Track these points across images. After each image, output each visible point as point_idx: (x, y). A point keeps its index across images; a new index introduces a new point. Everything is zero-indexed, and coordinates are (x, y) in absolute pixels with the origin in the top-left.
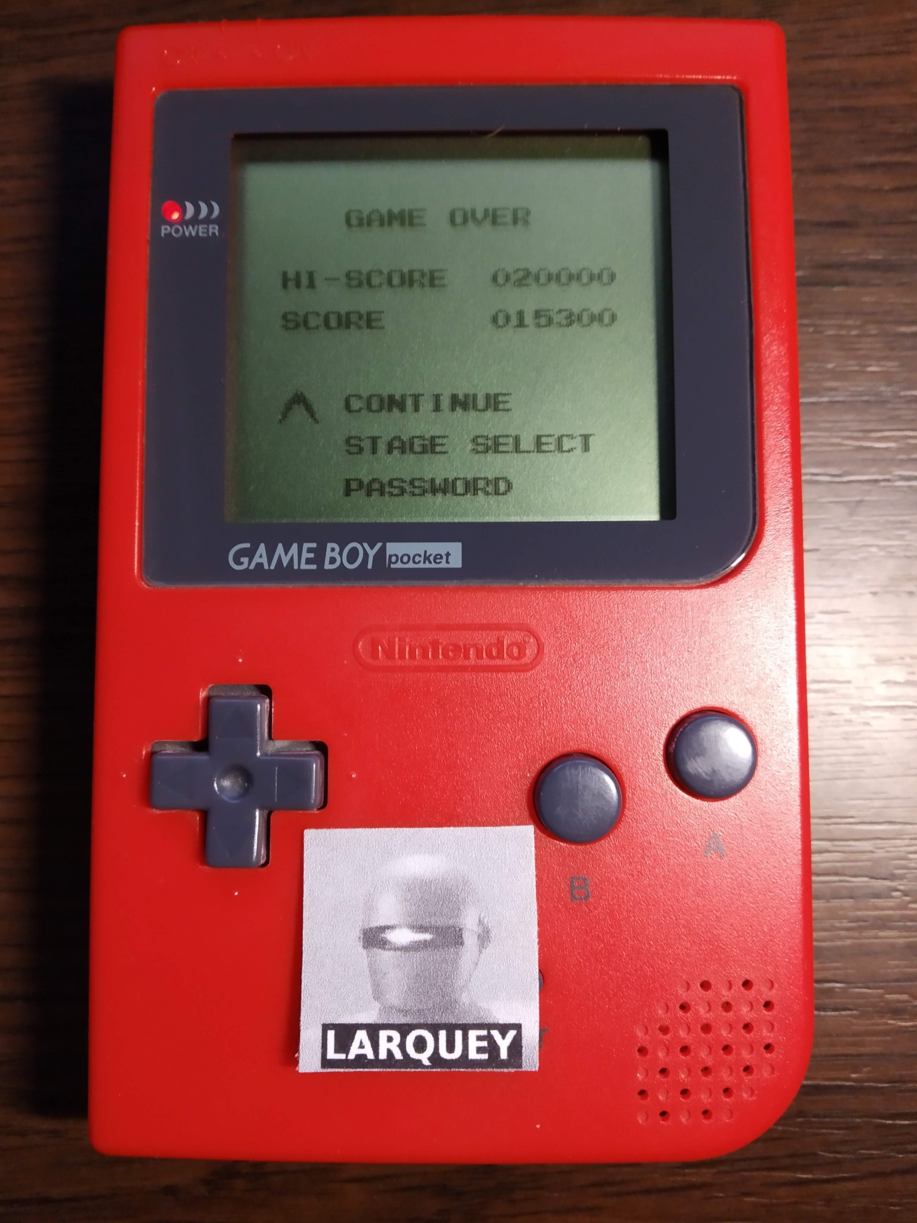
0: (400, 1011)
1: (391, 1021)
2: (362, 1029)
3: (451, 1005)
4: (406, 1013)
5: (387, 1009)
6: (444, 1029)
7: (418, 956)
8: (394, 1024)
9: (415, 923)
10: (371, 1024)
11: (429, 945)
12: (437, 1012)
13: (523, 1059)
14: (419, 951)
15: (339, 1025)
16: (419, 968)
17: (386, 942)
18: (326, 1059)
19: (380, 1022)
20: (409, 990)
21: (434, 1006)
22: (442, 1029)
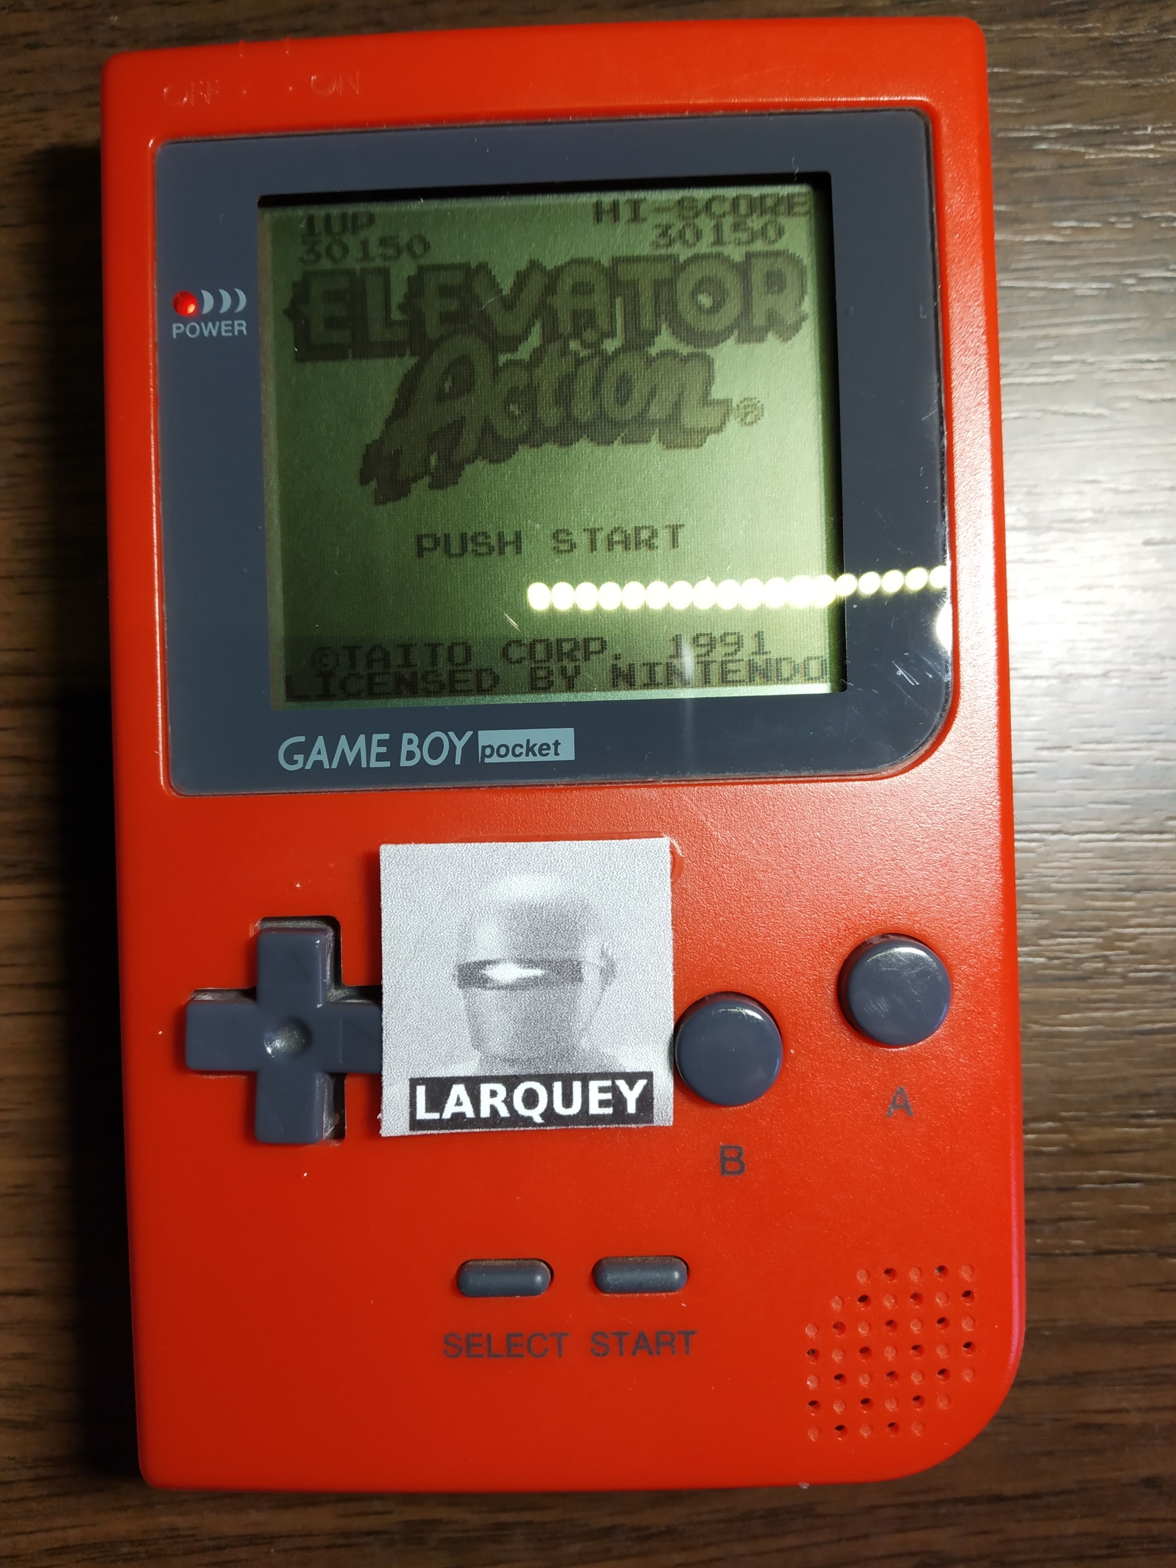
0: (505, 1060)
1: (495, 1073)
2: (459, 1083)
3: (567, 1053)
4: (513, 1062)
5: (489, 1058)
6: (559, 1081)
7: (526, 996)
8: (498, 1076)
9: (522, 956)
10: (470, 1077)
11: (541, 983)
12: (551, 1061)
13: (655, 1113)
14: (528, 989)
15: (430, 1079)
16: (528, 1009)
17: (486, 980)
18: (416, 1120)
19: (481, 1073)
20: (516, 1035)
21: (547, 1053)
22: (557, 1081)
